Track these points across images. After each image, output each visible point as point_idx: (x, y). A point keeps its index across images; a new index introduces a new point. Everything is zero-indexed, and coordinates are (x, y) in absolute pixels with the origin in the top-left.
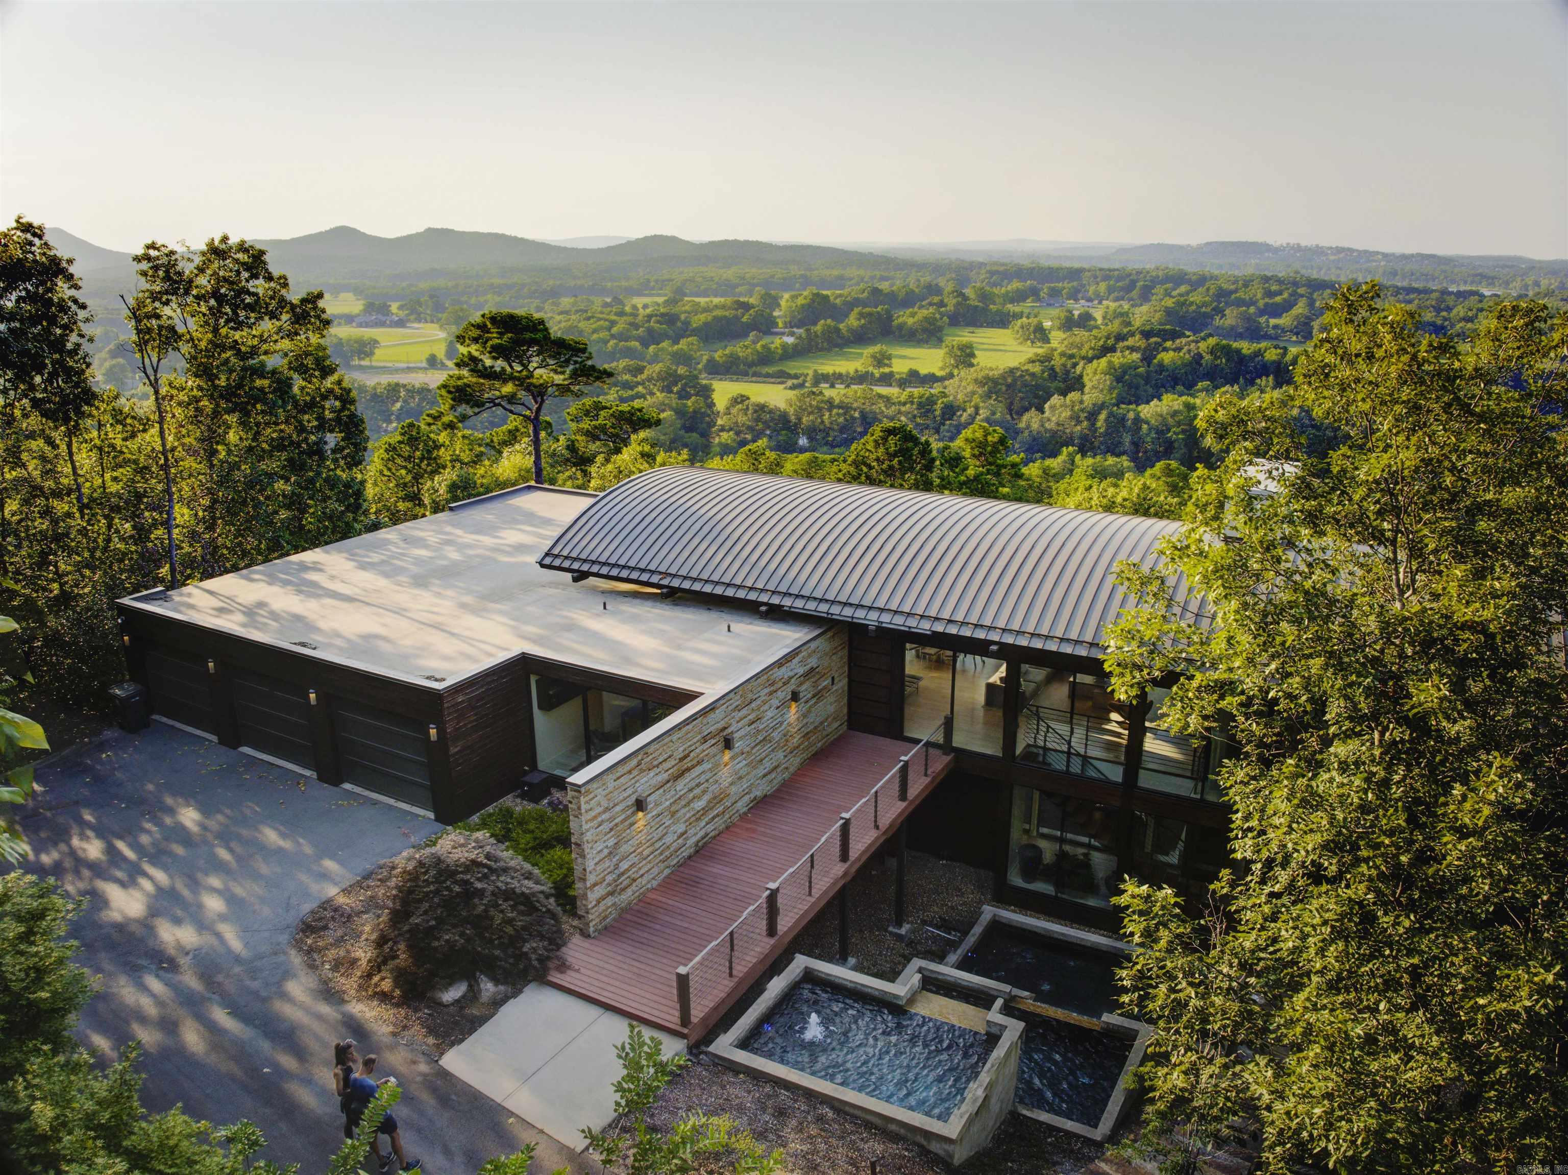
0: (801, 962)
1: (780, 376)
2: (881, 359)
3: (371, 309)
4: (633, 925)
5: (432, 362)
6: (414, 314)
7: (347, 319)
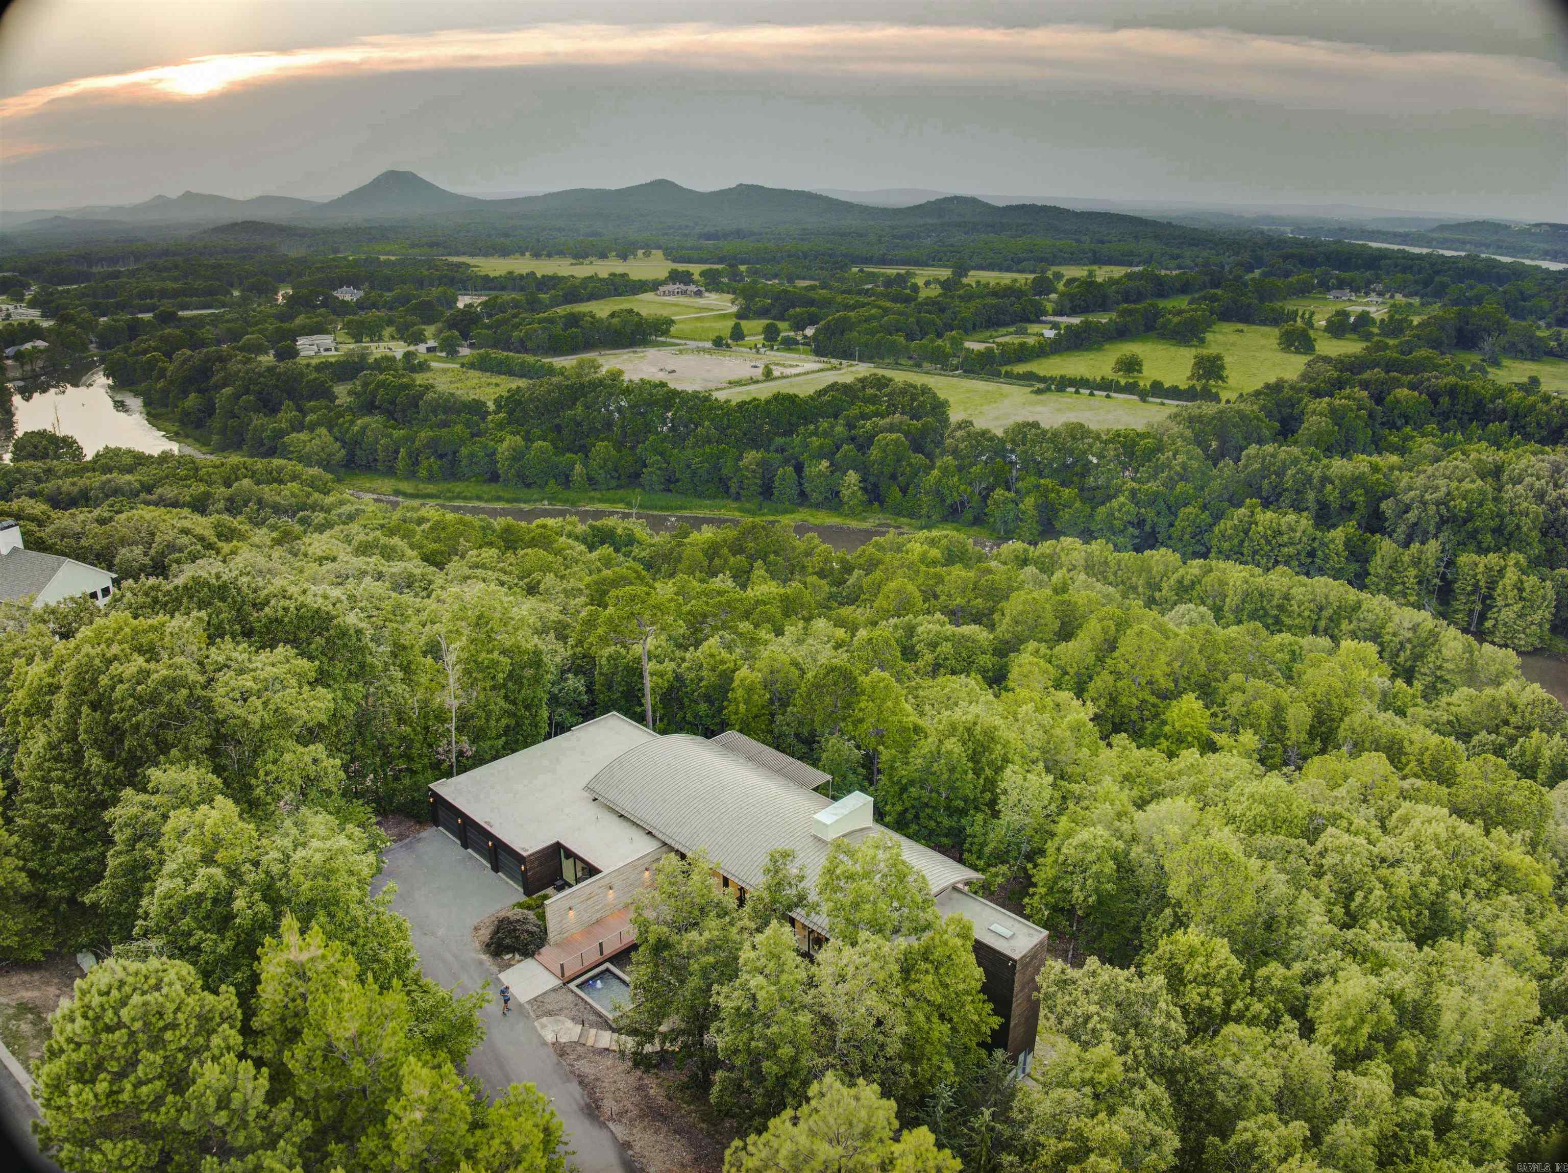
1: (1029, 378)
2: (1131, 365)
3: (675, 277)
4: (565, 944)
5: (719, 343)
6: (712, 282)
7: (653, 286)
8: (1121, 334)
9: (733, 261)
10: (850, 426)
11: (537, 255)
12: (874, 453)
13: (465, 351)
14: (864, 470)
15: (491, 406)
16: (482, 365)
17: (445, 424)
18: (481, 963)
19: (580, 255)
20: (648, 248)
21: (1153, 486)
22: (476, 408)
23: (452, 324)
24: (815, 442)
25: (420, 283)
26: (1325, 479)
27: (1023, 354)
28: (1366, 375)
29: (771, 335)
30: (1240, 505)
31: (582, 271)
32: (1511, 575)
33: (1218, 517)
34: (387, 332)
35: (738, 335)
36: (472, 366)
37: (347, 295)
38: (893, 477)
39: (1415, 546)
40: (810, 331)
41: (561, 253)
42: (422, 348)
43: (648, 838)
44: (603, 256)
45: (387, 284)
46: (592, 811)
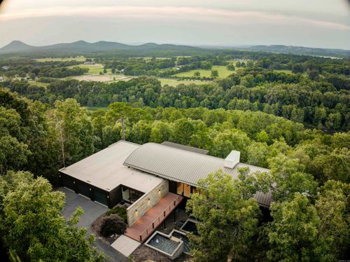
0: (157, 232)
1: (176, 77)
2: (198, 74)
3: (87, 60)
4: (135, 226)
5: (101, 73)
6: (97, 61)
7: (83, 63)
8: (193, 68)
9: (101, 57)
10: (139, 87)
11: (52, 58)
12: (146, 93)
13: (37, 78)
14: (144, 97)
15: (46, 89)
16: (42, 81)
17: (34, 93)
18: (100, 241)
19: (63, 57)
20: (80, 55)
21: (213, 96)
22: (42, 89)
23: (33, 72)
24: (131, 91)
25: (24, 64)
26: (251, 92)
27: (173, 73)
28: (251, 72)
29: (113, 71)
30: (233, 99)
31: (64, 60)
32: (295, 109)
33: (228, 102)
34: (16, 76)
35: (105, 72)
36: (39, 81)
37: (5, 68)
38: (151, 99)
39: (273, 105)
40: (122, 70)
41: (58, 57)
42: (25, 78)
43: (157, 179)
44: (69, 57)
45: (15, 65)
46: (130, 172)
